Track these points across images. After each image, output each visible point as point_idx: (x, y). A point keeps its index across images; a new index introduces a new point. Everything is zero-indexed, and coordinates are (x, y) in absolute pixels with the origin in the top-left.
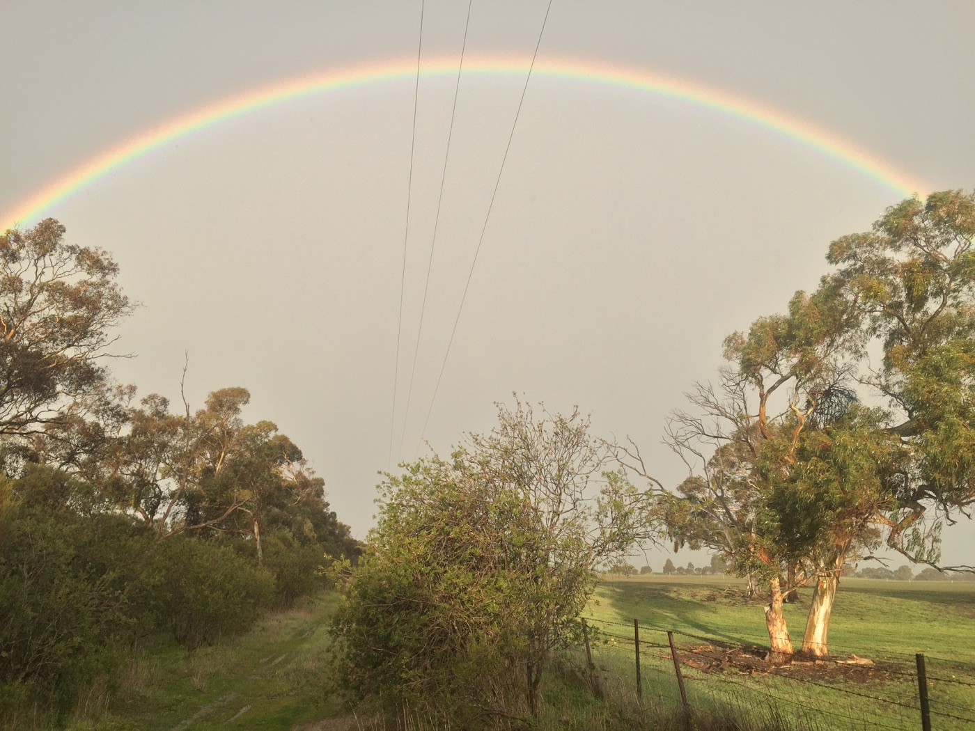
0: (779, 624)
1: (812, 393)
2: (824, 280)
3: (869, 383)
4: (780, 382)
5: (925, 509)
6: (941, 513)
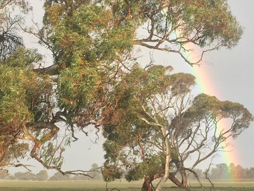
3: (31, 32)
5: (59, 129)
6: (69, 133)
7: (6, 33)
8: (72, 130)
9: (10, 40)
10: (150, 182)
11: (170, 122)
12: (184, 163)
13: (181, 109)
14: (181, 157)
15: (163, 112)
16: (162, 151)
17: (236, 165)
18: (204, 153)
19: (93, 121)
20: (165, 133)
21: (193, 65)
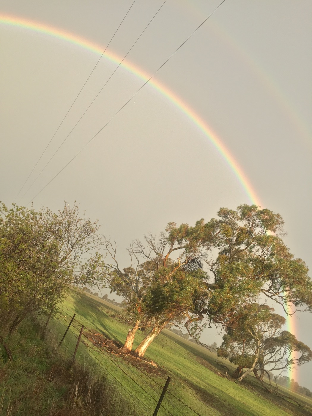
0: (131, 338)
1: (188, 258)
2: (212, 220)
3: (208, 263)
4: (179, 248)
5: (203, 318)
6: (208, 322)
7: (196, 259)
8: (210, 321)
9: (197, 263)
10: (242, 368)
11: (264, 339)
12: (265, 366)
13: (273, 335)
14: (264, 362)
15: (263, 332)
16: (254, 354)
17: (295, 381)
18: (278, 366)
19: (223, 322)
20: (260, 345)
21: (288, 315)
